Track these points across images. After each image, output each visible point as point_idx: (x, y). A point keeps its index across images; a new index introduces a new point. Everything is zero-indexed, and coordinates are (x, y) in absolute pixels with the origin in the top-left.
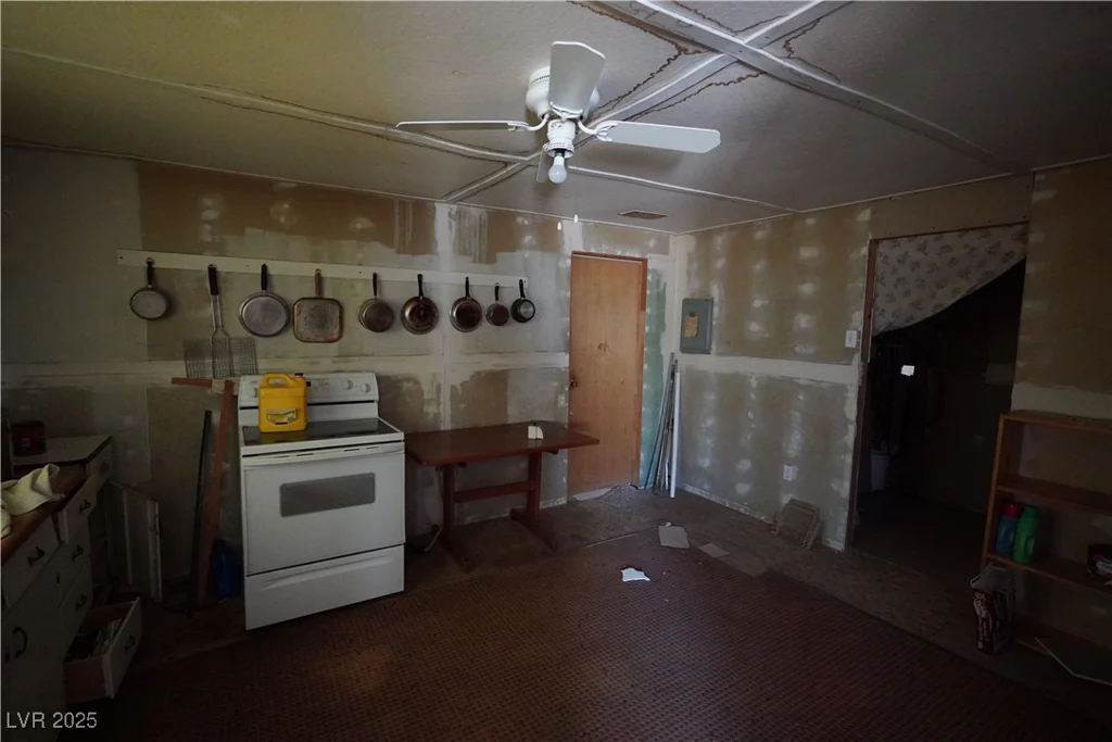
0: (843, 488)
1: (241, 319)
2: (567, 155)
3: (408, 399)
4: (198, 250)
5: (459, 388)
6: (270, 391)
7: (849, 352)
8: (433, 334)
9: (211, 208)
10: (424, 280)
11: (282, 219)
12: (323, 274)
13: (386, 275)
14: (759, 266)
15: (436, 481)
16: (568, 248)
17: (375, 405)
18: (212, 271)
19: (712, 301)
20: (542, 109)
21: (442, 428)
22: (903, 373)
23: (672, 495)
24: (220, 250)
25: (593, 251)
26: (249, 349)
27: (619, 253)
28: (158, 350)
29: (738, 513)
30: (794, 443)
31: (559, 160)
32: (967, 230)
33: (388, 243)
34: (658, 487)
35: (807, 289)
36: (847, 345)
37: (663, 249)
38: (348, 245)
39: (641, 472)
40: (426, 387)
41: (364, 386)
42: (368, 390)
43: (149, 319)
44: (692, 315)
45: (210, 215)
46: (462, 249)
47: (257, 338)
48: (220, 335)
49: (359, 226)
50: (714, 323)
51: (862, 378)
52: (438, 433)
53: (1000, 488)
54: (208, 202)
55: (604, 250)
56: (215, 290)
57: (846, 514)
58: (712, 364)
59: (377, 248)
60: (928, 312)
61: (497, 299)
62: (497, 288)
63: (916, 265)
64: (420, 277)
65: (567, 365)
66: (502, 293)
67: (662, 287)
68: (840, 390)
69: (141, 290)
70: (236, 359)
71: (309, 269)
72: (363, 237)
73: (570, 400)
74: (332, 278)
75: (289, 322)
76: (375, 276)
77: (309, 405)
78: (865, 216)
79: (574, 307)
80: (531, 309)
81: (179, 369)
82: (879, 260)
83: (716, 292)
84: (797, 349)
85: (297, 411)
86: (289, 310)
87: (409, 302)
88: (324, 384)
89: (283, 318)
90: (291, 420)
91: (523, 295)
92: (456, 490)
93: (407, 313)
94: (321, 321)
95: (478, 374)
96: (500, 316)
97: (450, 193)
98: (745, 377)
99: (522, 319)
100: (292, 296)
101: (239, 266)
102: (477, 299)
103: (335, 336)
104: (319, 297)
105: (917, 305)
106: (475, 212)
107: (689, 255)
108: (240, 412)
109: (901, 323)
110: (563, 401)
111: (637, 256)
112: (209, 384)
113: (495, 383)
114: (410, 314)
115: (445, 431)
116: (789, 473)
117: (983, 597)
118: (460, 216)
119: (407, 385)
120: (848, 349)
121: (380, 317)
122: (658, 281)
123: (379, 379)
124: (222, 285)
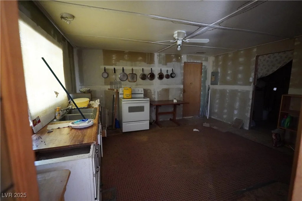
0: (248, 115)
1: (119, 78)
2: (181, 45)
3: (149, 94)
4: (112, 65)
5: (159, 91)
6: (125, 90)
7: (251, 83)
8: (154, 81)
9: (114, 57)
10: (152, 69)
11: (126, 58)
12: (133, 69)
13: (145, 68)
14: (230, 63)
15: (154, 111)
16: (183, 62)
17: (143, 95)
18: (114, 69)
19: (218, 72)
20: (176, 38)
21: (156, 100)
22: (274, 90)
23: (208, 118)
24: (115, 65)
25: (189, 61)
26: (120, 83)
27: (195, 62)
28: (106, 84)
29: (223, 122)
30: (237, 105)
31: (179, 46)
32: (280, 52)
33: (145, 62)
34: (205, 117)
35: (241, 68)
36: (250, 81)
37: (206, 60)
38: (138, 63)
39: (200, 113)
40: (152, 92)
41: (141, 90)
42: (142, 91)
43: (105, 78)
44: (214, 76)
45: (114, 58)
46: (160, 62)
47: (122, 81)
48: (116, 81)
49: (140, 59)
50: (219, 77)
51: (254, 89)
52: (155, 101)
53: (281, 111)
54: (114, 56)
55: (192, 61)
56: (115, 72)
57: (249, 121)
58: (218, 87)
59: (143, 63)
60: (271, 72)
61: (167, 73)
62: (167, 71)
63: (268, 61)
64: (151, 69)
65: (183, 87)
66: (168, 72)
67: (206, 70)
68: (248, 92)
69: (103, 73)
70: (118, 85)
71: (130, 68)
72: (140, 61)
73: (183, 95)
74: (135, 70)
75: (127, 78)
76: (143, 69)
77: (132, 94)
78: (255, 50)
79: (185, 75)
80: (175, 75)
81: (109, 87)
82: (259, 60)
83: (219, 70)
84: (238, 83)
85: (130, 94)
86: (127, 76)
87: (149, 74)
88: (134, 90)
89: (126, 77)
90: (129, 96)
91: (173, 72)
92: (159, 112)
93: (149, 76)
94: (133, 78)
95: (163, 89)
96: (168, 77)
97: (158, 51)
98: (226, 90)
99: (173, 77)
100: (128, 73)
101: (119, 68)
102: (163, 73)
103: (135, 81)
104: (133, 73)
105: (268, 71)
106: (163, 54)
107: (213, 61)
108: (120, 95)
109: (264, 75)
110: (181, 95)
111: (200, 62)
112: (114, 90)
113: (167, 91)
114: (150, 76)
115: (156, 101)
116: (236, 112)
117: (274, 134)
118: (159, 56)
119: (149, 91)
120: (250, 82)
121: (144, 77)
122: (205, 68)
123: (144, 90)
124: (116, 72)
